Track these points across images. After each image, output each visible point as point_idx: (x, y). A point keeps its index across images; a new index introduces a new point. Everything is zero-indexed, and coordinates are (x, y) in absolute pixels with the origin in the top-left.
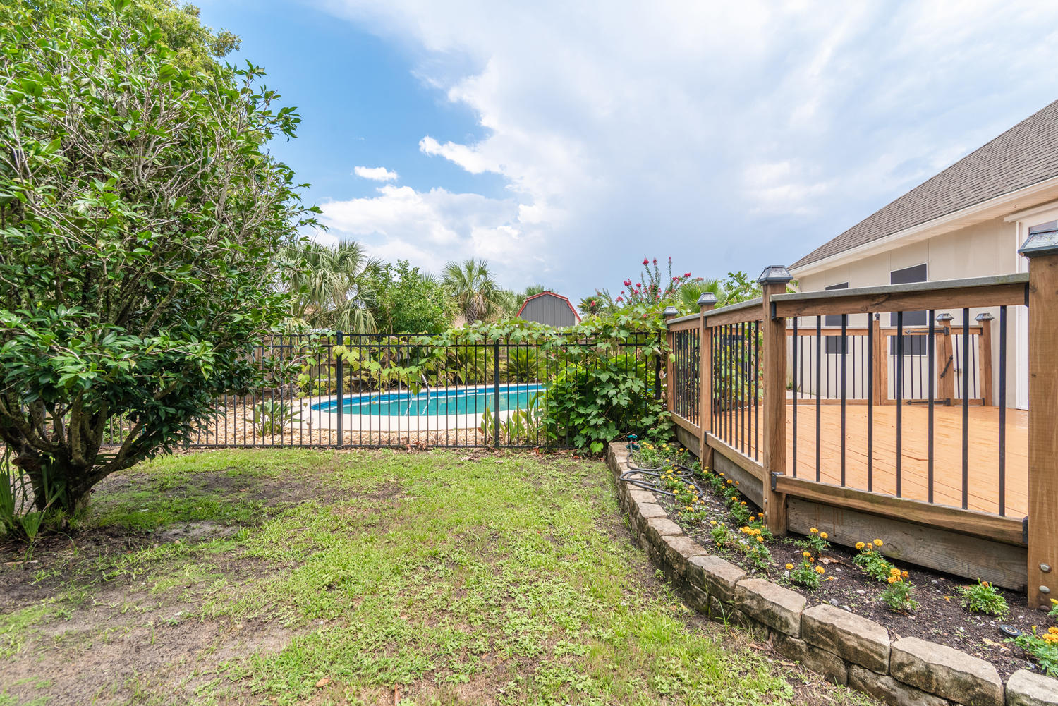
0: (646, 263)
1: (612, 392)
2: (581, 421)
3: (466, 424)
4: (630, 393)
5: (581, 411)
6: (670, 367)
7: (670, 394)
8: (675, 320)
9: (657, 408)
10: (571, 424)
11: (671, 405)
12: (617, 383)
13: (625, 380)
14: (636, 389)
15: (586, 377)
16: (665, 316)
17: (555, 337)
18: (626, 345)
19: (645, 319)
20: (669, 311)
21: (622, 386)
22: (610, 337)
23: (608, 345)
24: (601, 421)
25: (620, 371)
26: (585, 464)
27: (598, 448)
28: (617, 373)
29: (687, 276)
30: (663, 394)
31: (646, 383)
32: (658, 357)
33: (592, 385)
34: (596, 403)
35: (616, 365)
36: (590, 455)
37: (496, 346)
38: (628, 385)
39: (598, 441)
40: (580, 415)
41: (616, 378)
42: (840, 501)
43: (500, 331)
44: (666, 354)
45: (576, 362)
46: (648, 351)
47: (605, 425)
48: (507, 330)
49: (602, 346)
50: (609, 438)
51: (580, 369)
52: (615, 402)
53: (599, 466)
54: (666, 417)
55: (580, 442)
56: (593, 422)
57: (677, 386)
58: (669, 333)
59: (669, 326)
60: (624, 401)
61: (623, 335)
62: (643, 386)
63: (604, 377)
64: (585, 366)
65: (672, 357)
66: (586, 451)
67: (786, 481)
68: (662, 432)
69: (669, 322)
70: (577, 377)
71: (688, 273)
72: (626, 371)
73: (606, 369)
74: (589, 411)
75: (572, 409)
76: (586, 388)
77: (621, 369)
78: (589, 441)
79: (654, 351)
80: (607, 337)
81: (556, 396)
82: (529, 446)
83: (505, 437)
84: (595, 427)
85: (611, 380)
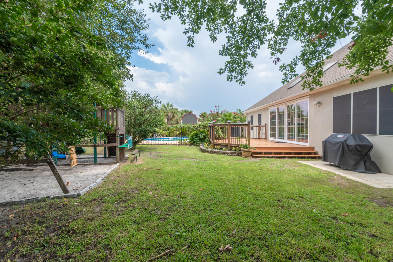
0: (216, 107)
1: (200, 136)
3: (176, 142)
4: (203, 136)
10: (194, 141)
11: (210, 138)
18: (203, 128)
20: (210, 123)
26: (196, 147)
27: (198, 144)
31: (206, 134)
34: (198, 137)
36: (197, 146)
37: (182, 128)
38: (203, 134)
42: (218, 144)
44: (209, 130)
46: (206, 129)
47: (199, 141)
48: (184, 126)
49: (199, 128)
50: (200, 143)
53: (198, 147)
55: (195, 144)
59: (209, 125)
60: (202, 137)
63: (199, 133)
64: (196, 132)
67: (214, 143)
70: (195, 133)
73: (200, 132)
74: (197, 139)
75: (194, 138)
76: (196, 135)
77: (202, 132)
78: (197, 143)
80: (200, 127)
81: (192, 136)
82: (187, 144)
83: (183, 144)
84: (198, 141)
85: (200, 134)
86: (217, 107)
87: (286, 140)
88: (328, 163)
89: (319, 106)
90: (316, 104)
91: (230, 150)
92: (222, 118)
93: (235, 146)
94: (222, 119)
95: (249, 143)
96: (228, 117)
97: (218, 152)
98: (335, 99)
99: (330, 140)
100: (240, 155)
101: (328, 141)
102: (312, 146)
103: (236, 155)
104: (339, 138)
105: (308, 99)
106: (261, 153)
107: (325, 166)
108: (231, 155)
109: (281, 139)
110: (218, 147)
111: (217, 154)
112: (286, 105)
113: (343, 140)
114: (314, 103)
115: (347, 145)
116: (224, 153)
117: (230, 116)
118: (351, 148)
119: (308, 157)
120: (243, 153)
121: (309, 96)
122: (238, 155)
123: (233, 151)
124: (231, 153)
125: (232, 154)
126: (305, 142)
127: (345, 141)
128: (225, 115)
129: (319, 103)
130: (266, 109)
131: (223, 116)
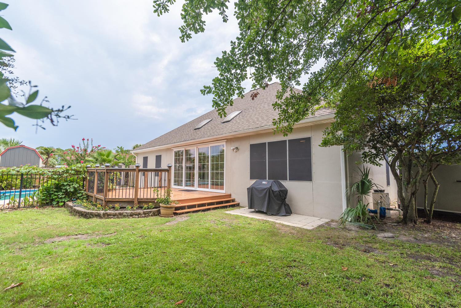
1: (68, 188)
2: (56, 197)
4: (74, 188)
5: (56, 194)
6: (87, 180)
7: (87, 188)
8: (90, 169)
9: (82, 192)
10: (51, 198)
11: (87, 190)
12: (70, 185)
13: (72, 184)
14: (76, 187)
15: (59, 184)
16: (87, 167)
17: (48, 172)
18: (74, 175)
19: (80, 168)
20: (88, 166)
21: (71, 186)
22: (68, 173)
23: (68, 175)
24: (63, 196)
25: (71, 182)
26: (57, 209)
27: (61, 204)
28: (70, 182)
29: (99, 146)
30: (85, 188)
31: (80, 185)
32: (84, 178)
33: (61, 186)
34: (61, 191)
35: (70, 180)
36: (59, 206)
37: (22, 175)
38: (73, 186)
39: (62, 202)
40: (55, 195)
41: (69, 184)
42: (115, 200)
43: (25, 170)
44: (86, 177)
45: (55, 180)
46: (81, 176)
47: (65, 197)
48: (28, 170)
49: (65, 175)
50: (66, 201)
51: (56, 182)
52: (69, 190)
53: (62, 209)
54: (85, 194)
55: (54, 203)
56: (60, 197)
57: (89, 185)
58: (88, 171)
59: (88, 170)
60: (72, 190)
61: (73, 172)
62: (79, 186)
63: (65, 184)
64: (58, 181)
65: (88, 178)
66: (57, 205)
67: (107, 199)
68: (84, 198)
69: (88, 169)
70: (55, 184)
71: (99, 145)
72: (73, 182)
73: (66, 181)
74: (59, 194)
75: (53, 194)
76: (58, 187)
77: (71, 181)
78: (58, 202)
79: (83, 177)
81: (46, 190)
82: (32, 206)
83: (22, 205)
84: (61, 198)
85: (68, 185)
86: (86, 141)
87: (196, 187)
88: (253, 210)
89: (236, 152)
90: (234, 149)
91: (141, 208)
92: (95, 158)
93: (147, 201)
94: (94, 160)
95: (169, 195)
96: (105, 157)
97: (120, 214)
98: (252, 146)
99: (256, 187)
100: (158, 213)
101: (254, 188)
102: (229, 193)
103: (152, 216)
104: (264, 184)
105: (224, 143)
106: (183, 208)
107: (251, 214)
108: (144, 215)
109: (190, 186)
110: (117, 206)
111: (118, 218)
112: (197, 147)
113: (269, 186)
114: (232, 148)
115: (273, 191)
116: (132, 215)
117: (108, 156)
118: (275, 194)
119: (230, 206)
120: (162, 211)
121: (225, 140)
122: (154, 215)
123: (145, 209)
124: (144, 213)
125: (146, 215)
126: (220, 189)
127: (270, 187)
128: (100, 154)
129: (237, 148)
130: (169, 150)
131: (95, 155)
